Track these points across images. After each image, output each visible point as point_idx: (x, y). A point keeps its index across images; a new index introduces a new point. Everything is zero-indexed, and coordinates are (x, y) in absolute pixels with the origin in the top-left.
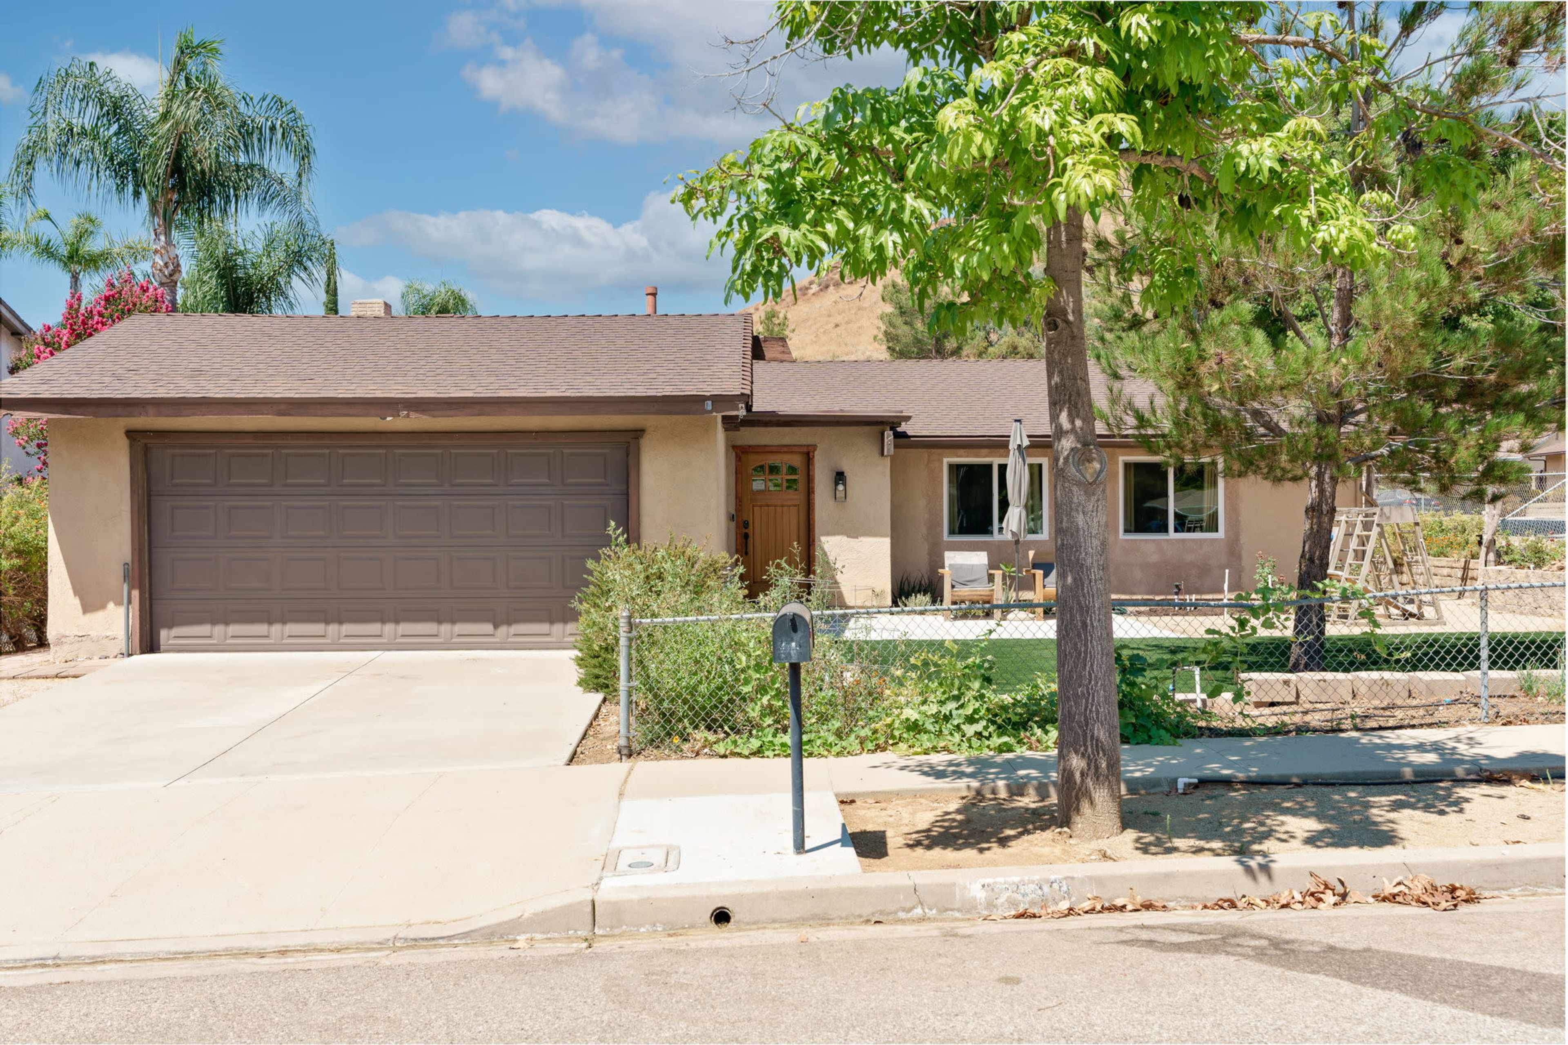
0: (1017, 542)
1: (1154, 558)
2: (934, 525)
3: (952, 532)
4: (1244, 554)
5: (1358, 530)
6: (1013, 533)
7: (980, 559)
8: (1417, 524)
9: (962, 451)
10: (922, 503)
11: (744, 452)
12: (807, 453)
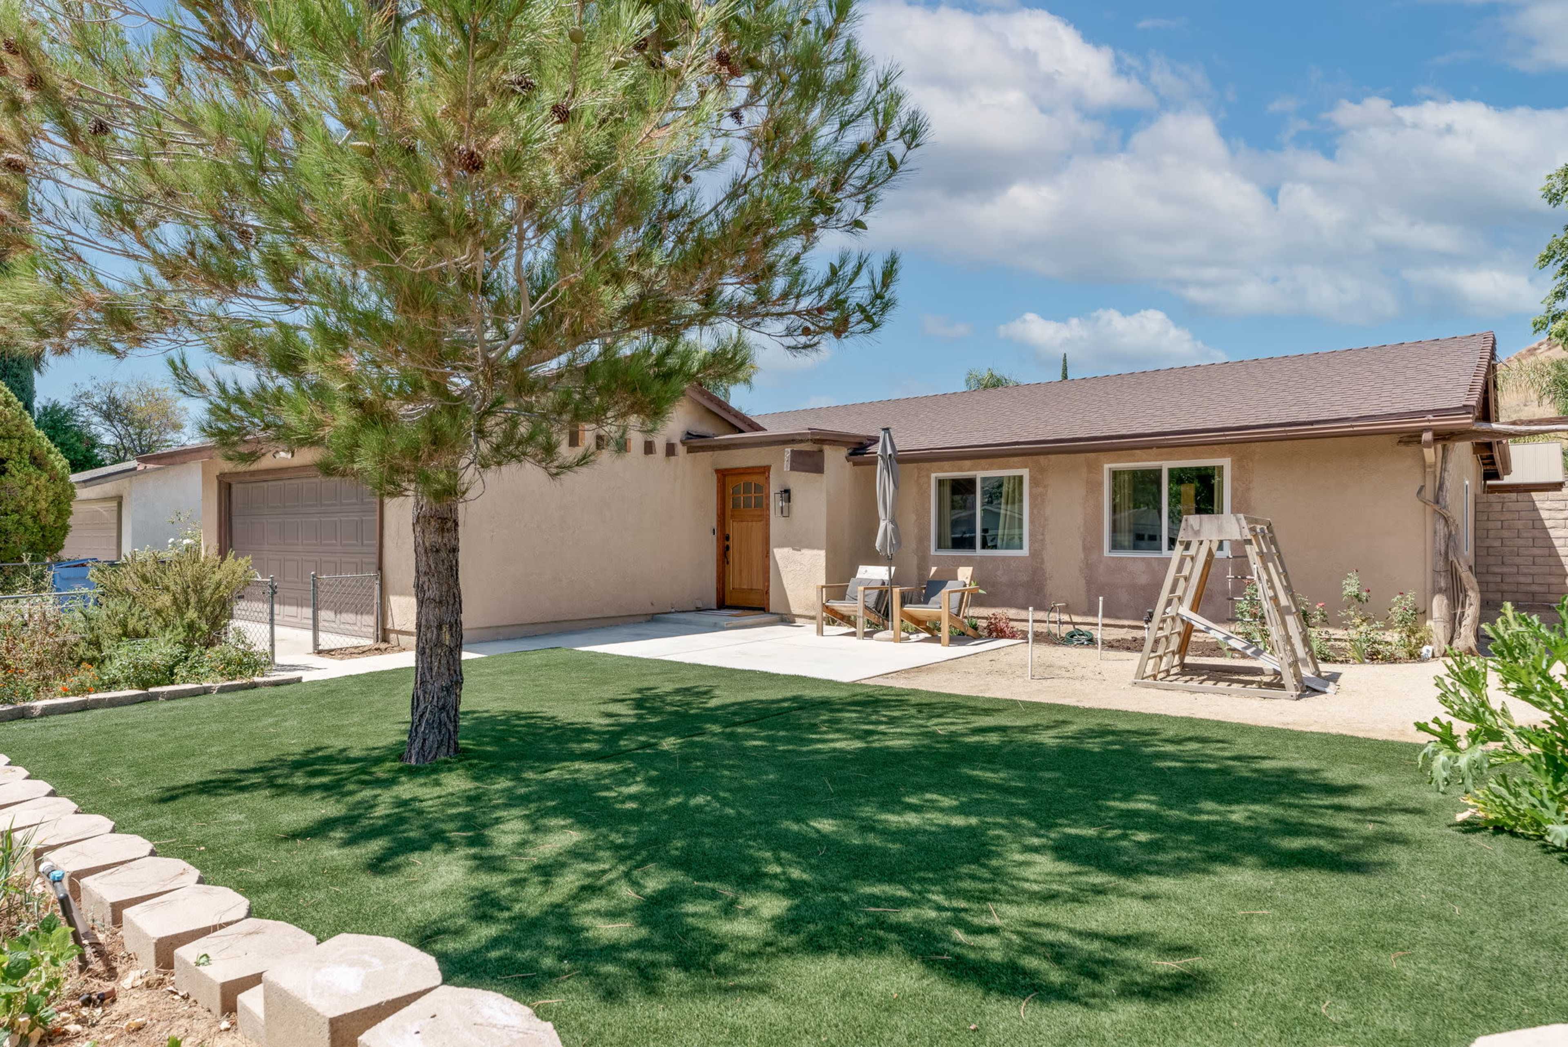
1: (1143, 579)
2: (923, 539)
3: (939, 548)
9: (953, 464)
10: (912, 517)
11: (723, 475)
12: (764, 471)
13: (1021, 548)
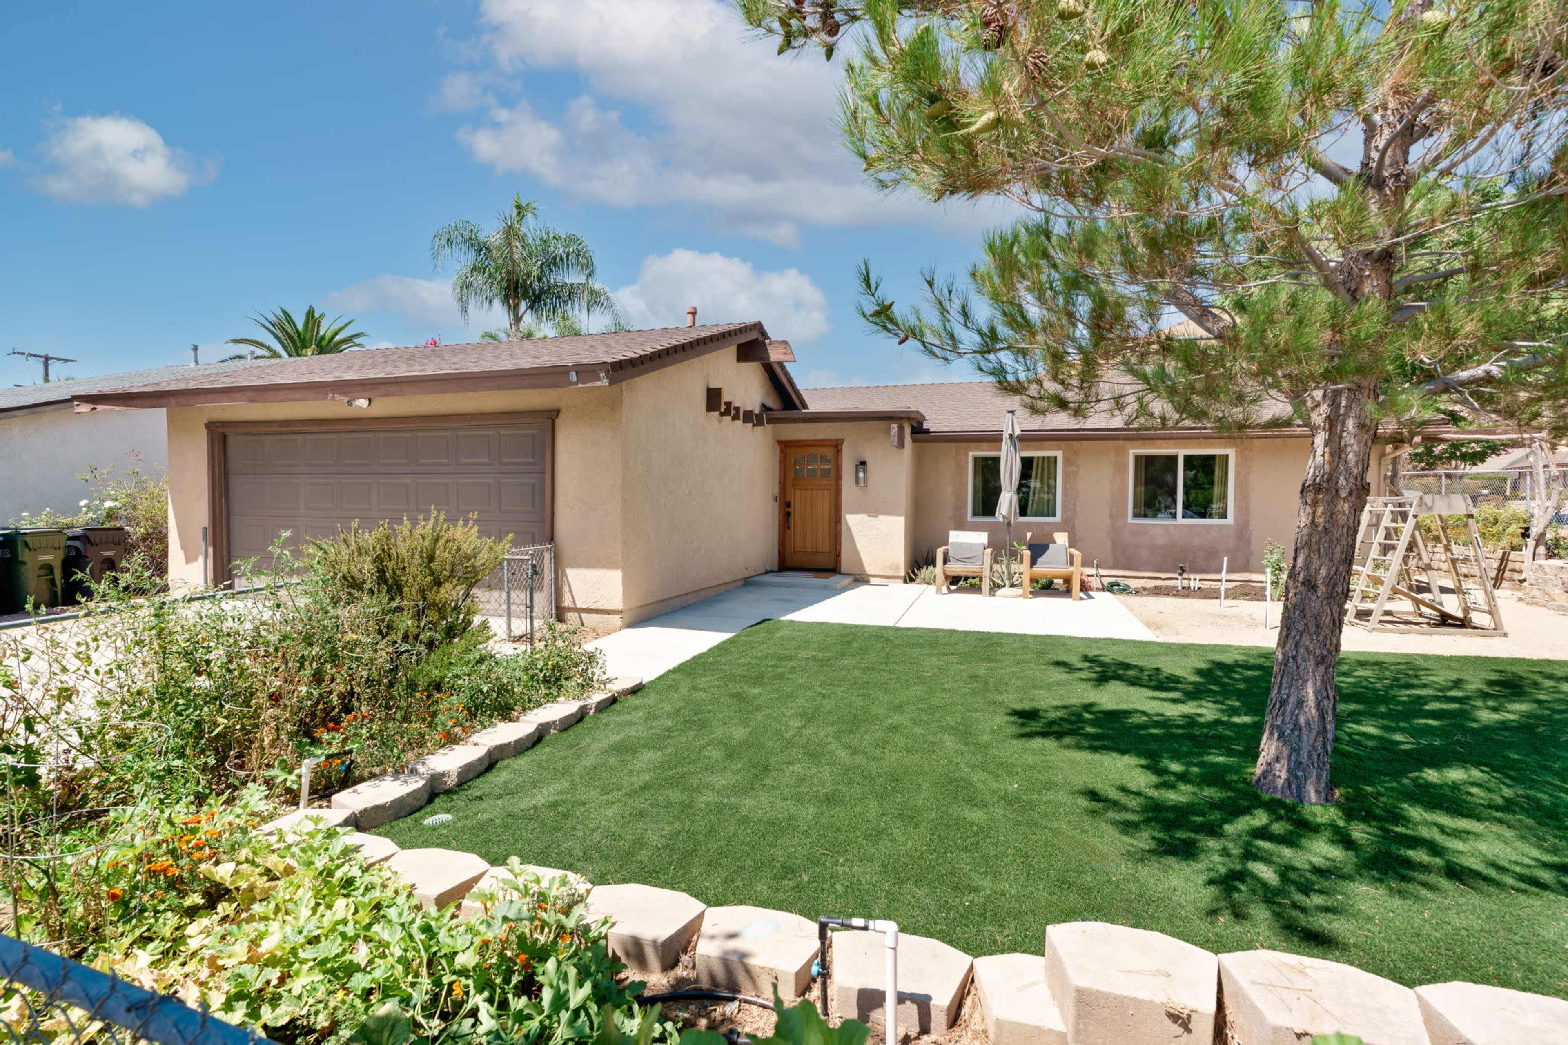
0: (1009, 524)
1: (1161, 541)
2: (960, 507)
3: (975, 514)
4: (1253, 540)
5: (1386, 522)
6: (1004, 517)
7: (982, 538)
8: (1471, 516)
9: (984, 445)
10: (949, 489)
11: (785, 447)
12: (837, 446)
13: (1054, 515)
